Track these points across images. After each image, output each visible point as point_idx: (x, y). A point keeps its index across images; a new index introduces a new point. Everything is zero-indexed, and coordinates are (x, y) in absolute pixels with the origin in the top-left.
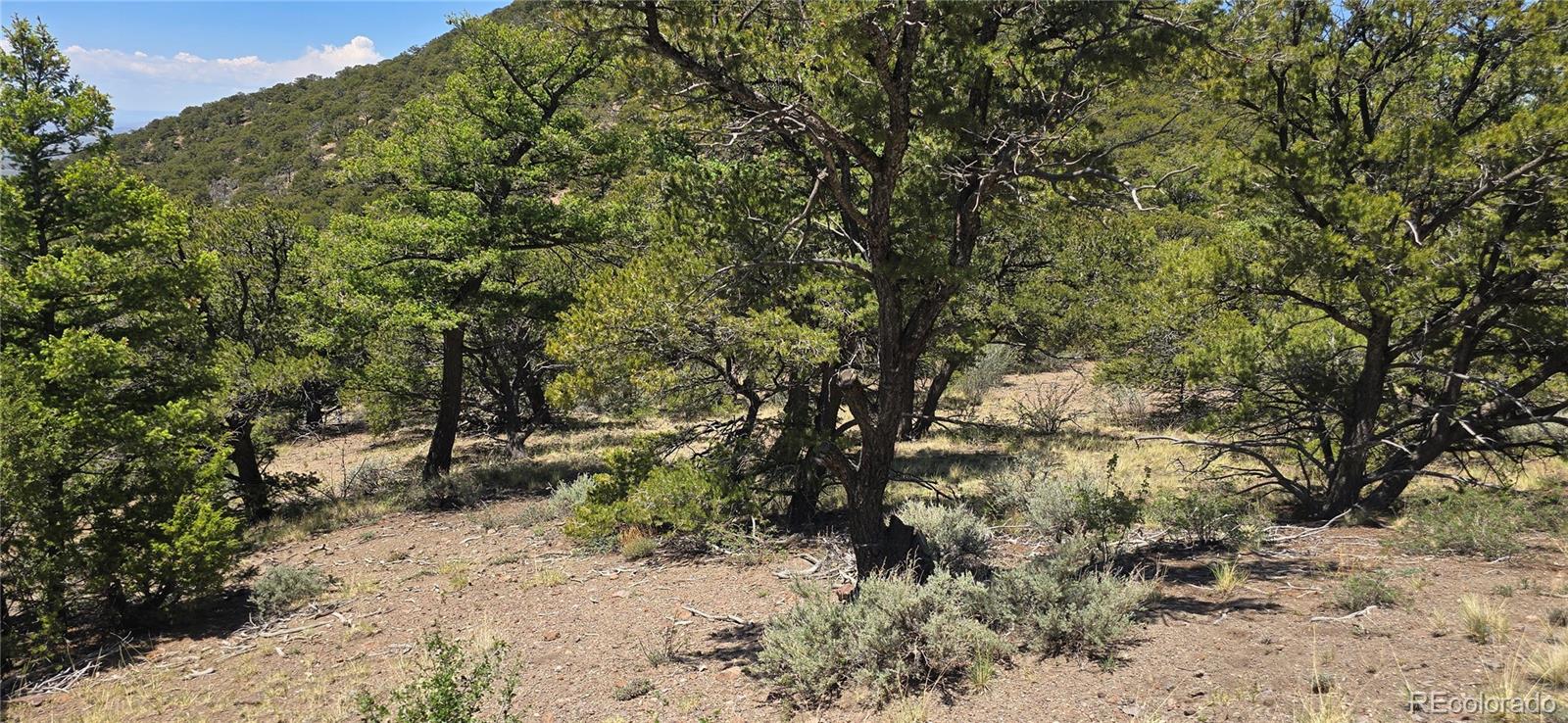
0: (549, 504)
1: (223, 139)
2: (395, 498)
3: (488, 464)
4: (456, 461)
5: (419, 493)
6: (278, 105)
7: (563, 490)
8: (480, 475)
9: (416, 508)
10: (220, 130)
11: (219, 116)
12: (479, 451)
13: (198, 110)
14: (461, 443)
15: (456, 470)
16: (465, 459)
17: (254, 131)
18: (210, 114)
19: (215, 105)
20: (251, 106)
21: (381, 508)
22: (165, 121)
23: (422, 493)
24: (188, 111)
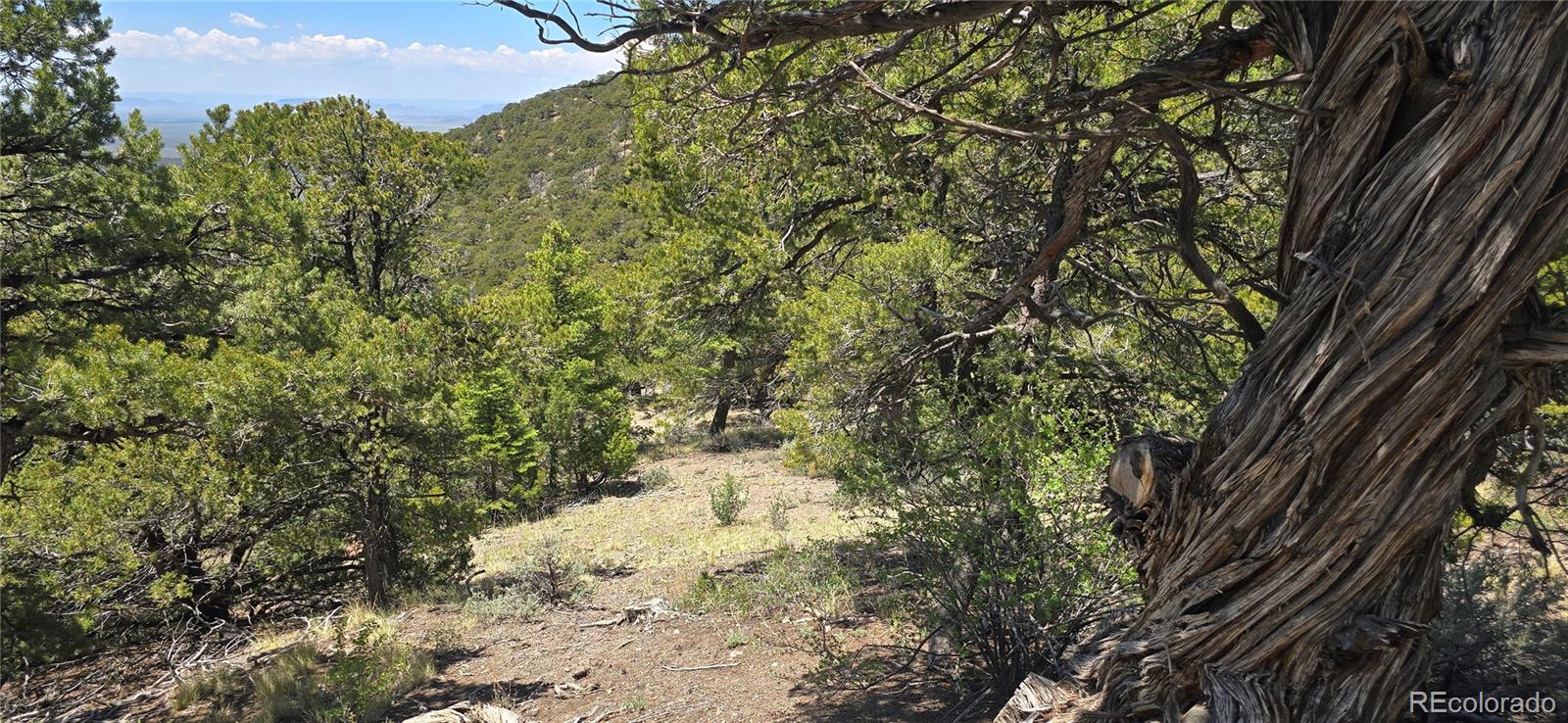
0: (779, 452)
1: (537, 133)
2: (696, 444)
3: (747, 428)
4: (728, 425)
5: (708, 442)
6: (583, 100)
7: (786, 445)
8: (742, 435)
9: (707, 451)
10: (535, 125)
11: (533, 111)
12: (742, 420)
13: (517, 106)
14: (731, 414)
15: (729, 431)
16: (734, 424)
17: (564, 127)
18: (527, 110)
19: (530, 102)
20: (560, 101)
21: (687, 449)
22: (491, 116)
23: (710, 442)
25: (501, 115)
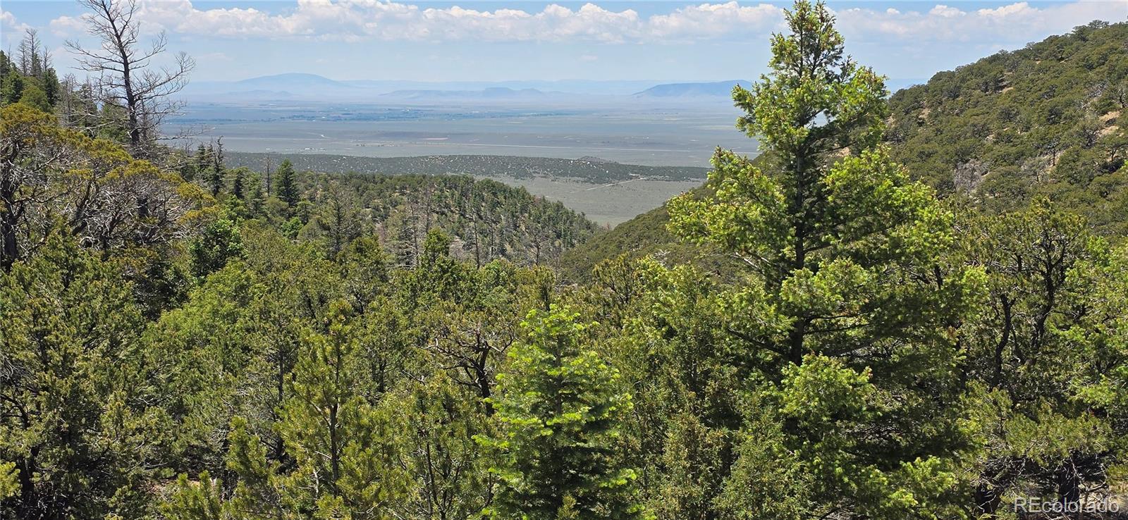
1: (976, 111)
6: (1048, 63)
10: (973, 99)
11: (973, 82)
13: (950, 75)
17: (1015, 100)
18: (963, 80)
19: (970, 70)
20: (1014, 67)
22: (912, 91)
24: (938, 77)
25: (926, 89)
